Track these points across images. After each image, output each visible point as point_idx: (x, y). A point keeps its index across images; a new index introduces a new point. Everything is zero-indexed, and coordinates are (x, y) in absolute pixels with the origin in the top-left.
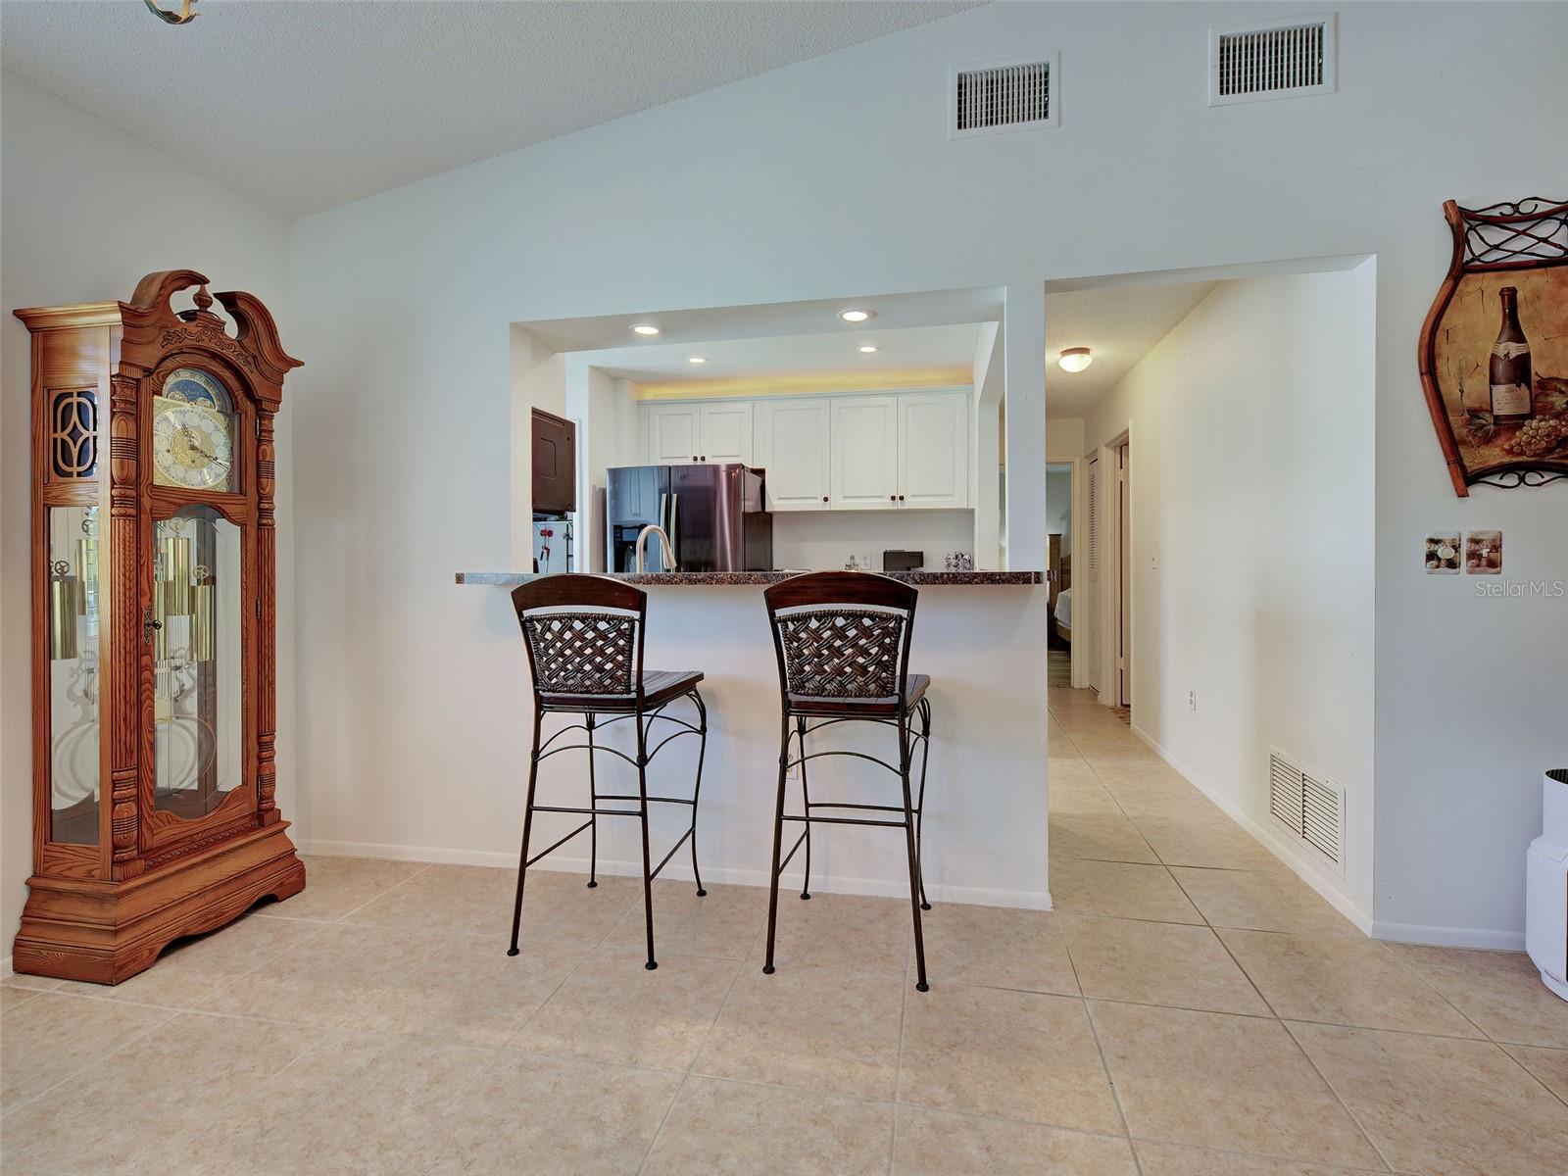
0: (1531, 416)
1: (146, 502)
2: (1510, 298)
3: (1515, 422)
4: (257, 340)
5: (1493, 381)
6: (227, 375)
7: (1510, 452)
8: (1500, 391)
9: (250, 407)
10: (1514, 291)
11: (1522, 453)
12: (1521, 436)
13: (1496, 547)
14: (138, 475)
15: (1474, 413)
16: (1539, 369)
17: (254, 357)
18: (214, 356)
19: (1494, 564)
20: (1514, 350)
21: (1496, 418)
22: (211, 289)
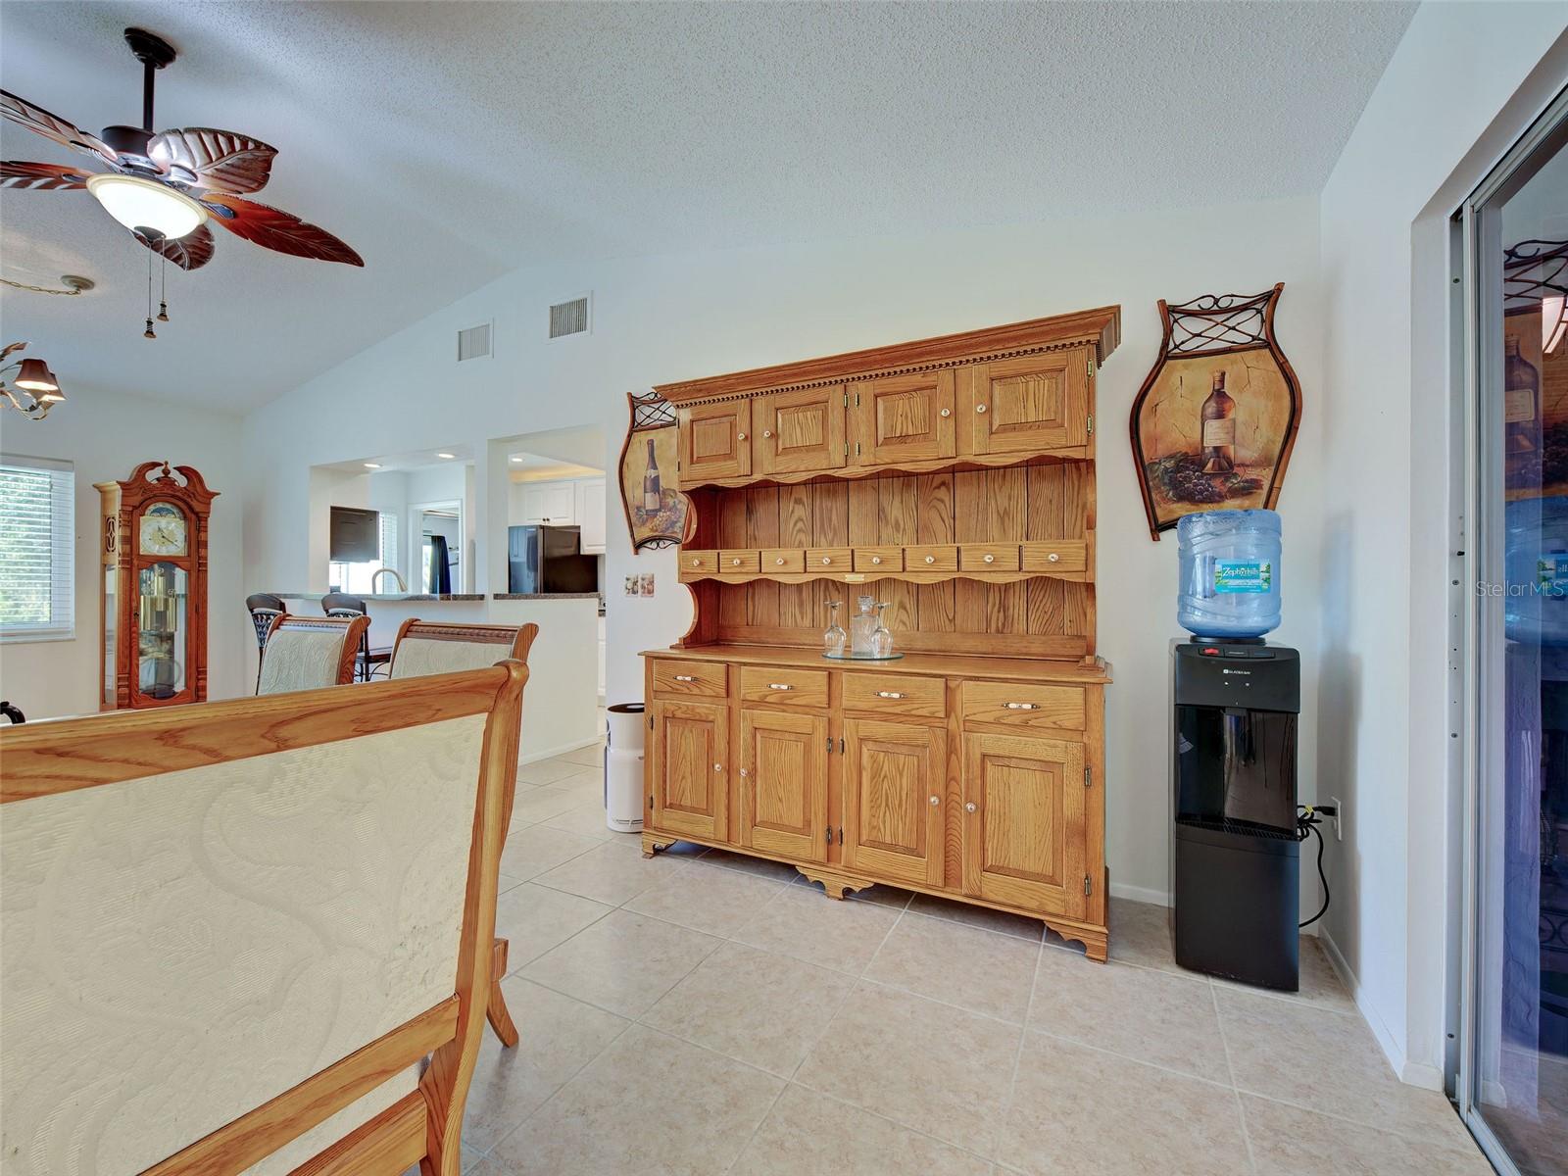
0: (660, 510)
1: (135, 562)
2: (651, 443)
3: (653, 513)
4: (195, 486)
5: (645, 492)
6: (180, 503)
7: (652, 530)
8: (648, 495)
9: (193, 517)
10: (652, 441)
11: (656, 531)
12: (657, 521)
13: (652, 583)
14: (131, 551)
15: (638, 508)
16: (663, 484)
17: (193, 494)
18: (173, 496)
19: (651, 592)
20: (652, 473)
21: (647, 511)
22: (170, 467)
